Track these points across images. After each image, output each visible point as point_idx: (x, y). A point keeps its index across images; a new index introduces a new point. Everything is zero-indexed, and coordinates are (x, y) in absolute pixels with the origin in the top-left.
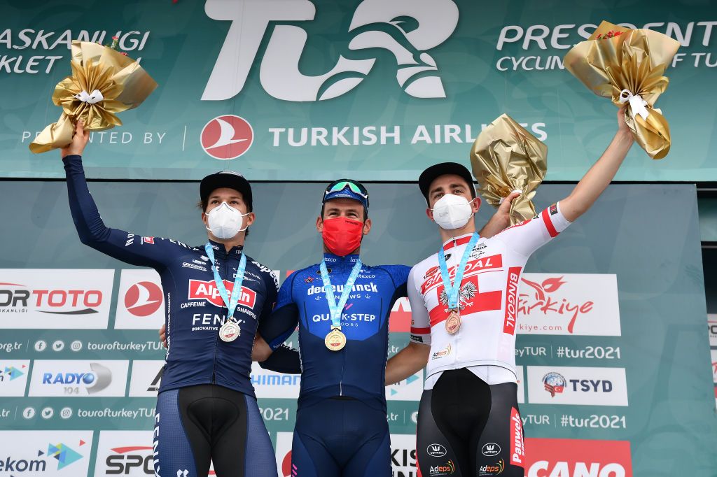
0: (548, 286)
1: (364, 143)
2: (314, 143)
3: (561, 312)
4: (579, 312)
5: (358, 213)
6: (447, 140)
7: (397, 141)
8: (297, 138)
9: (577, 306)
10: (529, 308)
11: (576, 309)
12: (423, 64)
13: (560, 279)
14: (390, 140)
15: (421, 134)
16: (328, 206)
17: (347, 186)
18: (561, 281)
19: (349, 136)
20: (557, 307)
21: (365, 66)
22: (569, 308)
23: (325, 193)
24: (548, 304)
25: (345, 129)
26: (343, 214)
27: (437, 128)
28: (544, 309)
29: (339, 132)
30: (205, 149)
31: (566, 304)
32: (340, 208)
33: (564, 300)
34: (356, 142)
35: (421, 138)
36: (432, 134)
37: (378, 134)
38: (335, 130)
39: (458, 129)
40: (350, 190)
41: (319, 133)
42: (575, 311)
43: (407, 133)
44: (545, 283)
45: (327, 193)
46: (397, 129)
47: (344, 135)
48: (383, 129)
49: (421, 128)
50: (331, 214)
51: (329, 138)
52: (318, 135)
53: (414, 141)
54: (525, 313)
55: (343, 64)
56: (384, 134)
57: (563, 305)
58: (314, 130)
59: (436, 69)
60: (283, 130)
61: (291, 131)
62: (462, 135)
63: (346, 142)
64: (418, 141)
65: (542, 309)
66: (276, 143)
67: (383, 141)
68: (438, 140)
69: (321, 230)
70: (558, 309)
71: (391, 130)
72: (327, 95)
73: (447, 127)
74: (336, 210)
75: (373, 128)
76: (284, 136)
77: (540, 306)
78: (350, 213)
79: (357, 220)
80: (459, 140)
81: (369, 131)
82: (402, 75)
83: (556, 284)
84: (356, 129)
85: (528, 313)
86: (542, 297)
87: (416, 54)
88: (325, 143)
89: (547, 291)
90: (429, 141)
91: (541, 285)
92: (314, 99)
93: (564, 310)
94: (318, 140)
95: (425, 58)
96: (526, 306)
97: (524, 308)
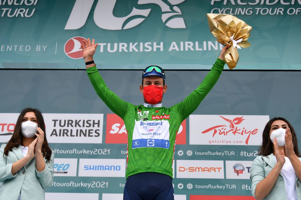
0: (236, 122)
1: (146, 50)
2: (120, 51)
3: (242, 134)
4: (251, 134)
5: (160, 83)
6: (187, 49)
7: (162, 50)
8: (112, 48)
9: (250, 131)
10: (227, 132)
11: (250, 133)
12: (174, 11)
13: (242, 118)
14: (158, 49)
15: (174, 46)
16: (145, 80)
17: (154, 69)
18: (242, 119)
19: (138, 47)
20: (240, 131)
21: (146, 12)
22: (246, 132)
23: (143, 73)
24: (236, 130)
25: (136, 44)
26: (153, 84)
27: (182, 43)
28: (234, 133)
29: (133, 45)
30: (66, 54)
31: (244, 130)
32: (151, 80)
33: (244, 128)
34: (141, 50)
35: (174, 48)
36: (179, 46)
37: (152, 46)
38: (131, 44)
39: (192, 44)
40: (155, 71)
41: (123, 46)
42: (249, 133)
43: (167, 46)
44: (235, 120)
45: (144, 73)
46: (162, 43)
47: (135, 47)
48: (155, 44)
49: (174, 43)
50: (147, 84)
51: (128, 48)
52: (122, 47)
53: (170, 50)
54: (224, 135)
55: (135, 12)
56: (155, 46)
57: (243, 131)
58: (121, 44)
59: (181, 14)
60: (105, 44)
61: (109, 45)
62: (194, 47)
63: (136, 50)
64: (172, 50)
65: (233, 133)
66: (102, 51)
67: (155, 50)
68: (182, 49)
69: (142, 92)
70: (241, 133)
71: (158, 44)
72: (127, 27)
73: (187, 43)
74: (149, 82)
75: (150, 43)
76: (105, 47)
77: (232, 131)
78: (156, 83)
79: (160, 86)
80: (192, 49)
81: (148, 45)
82: (164, 17)
83: (240, 120)
84: (141, 44)
85: (226, 135)
86: (233, 127)
87: (171, 6)
88: (126, 51)
89: (235, 124)
90: (178, 49)
91: (232, 121)
92: (121, 29)
93: (244, 133)
94: (122, 49)
95: (176, 8)
96: (225, 131)
97: (224, 132)
